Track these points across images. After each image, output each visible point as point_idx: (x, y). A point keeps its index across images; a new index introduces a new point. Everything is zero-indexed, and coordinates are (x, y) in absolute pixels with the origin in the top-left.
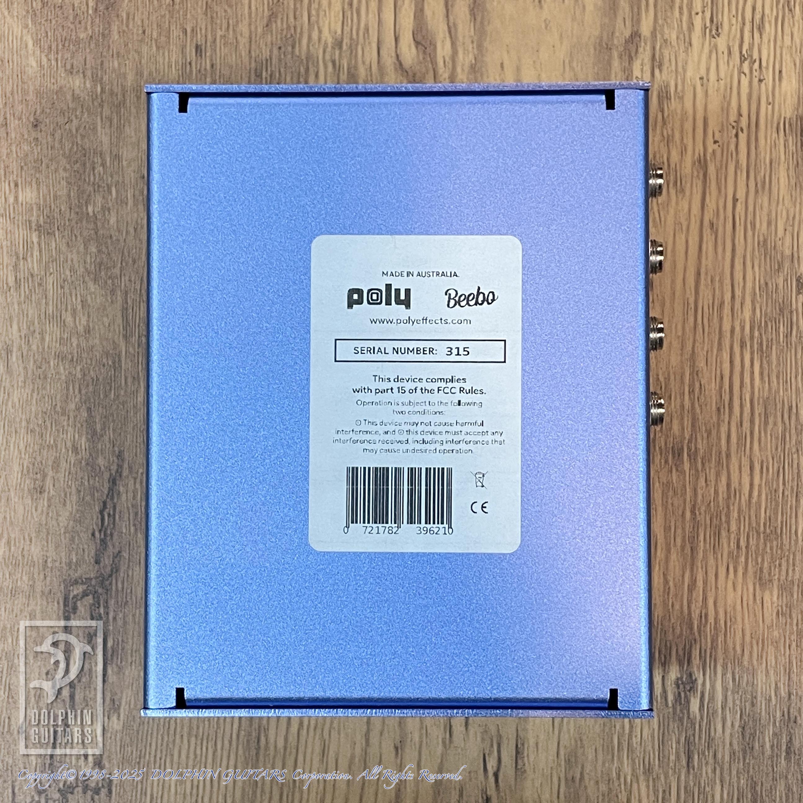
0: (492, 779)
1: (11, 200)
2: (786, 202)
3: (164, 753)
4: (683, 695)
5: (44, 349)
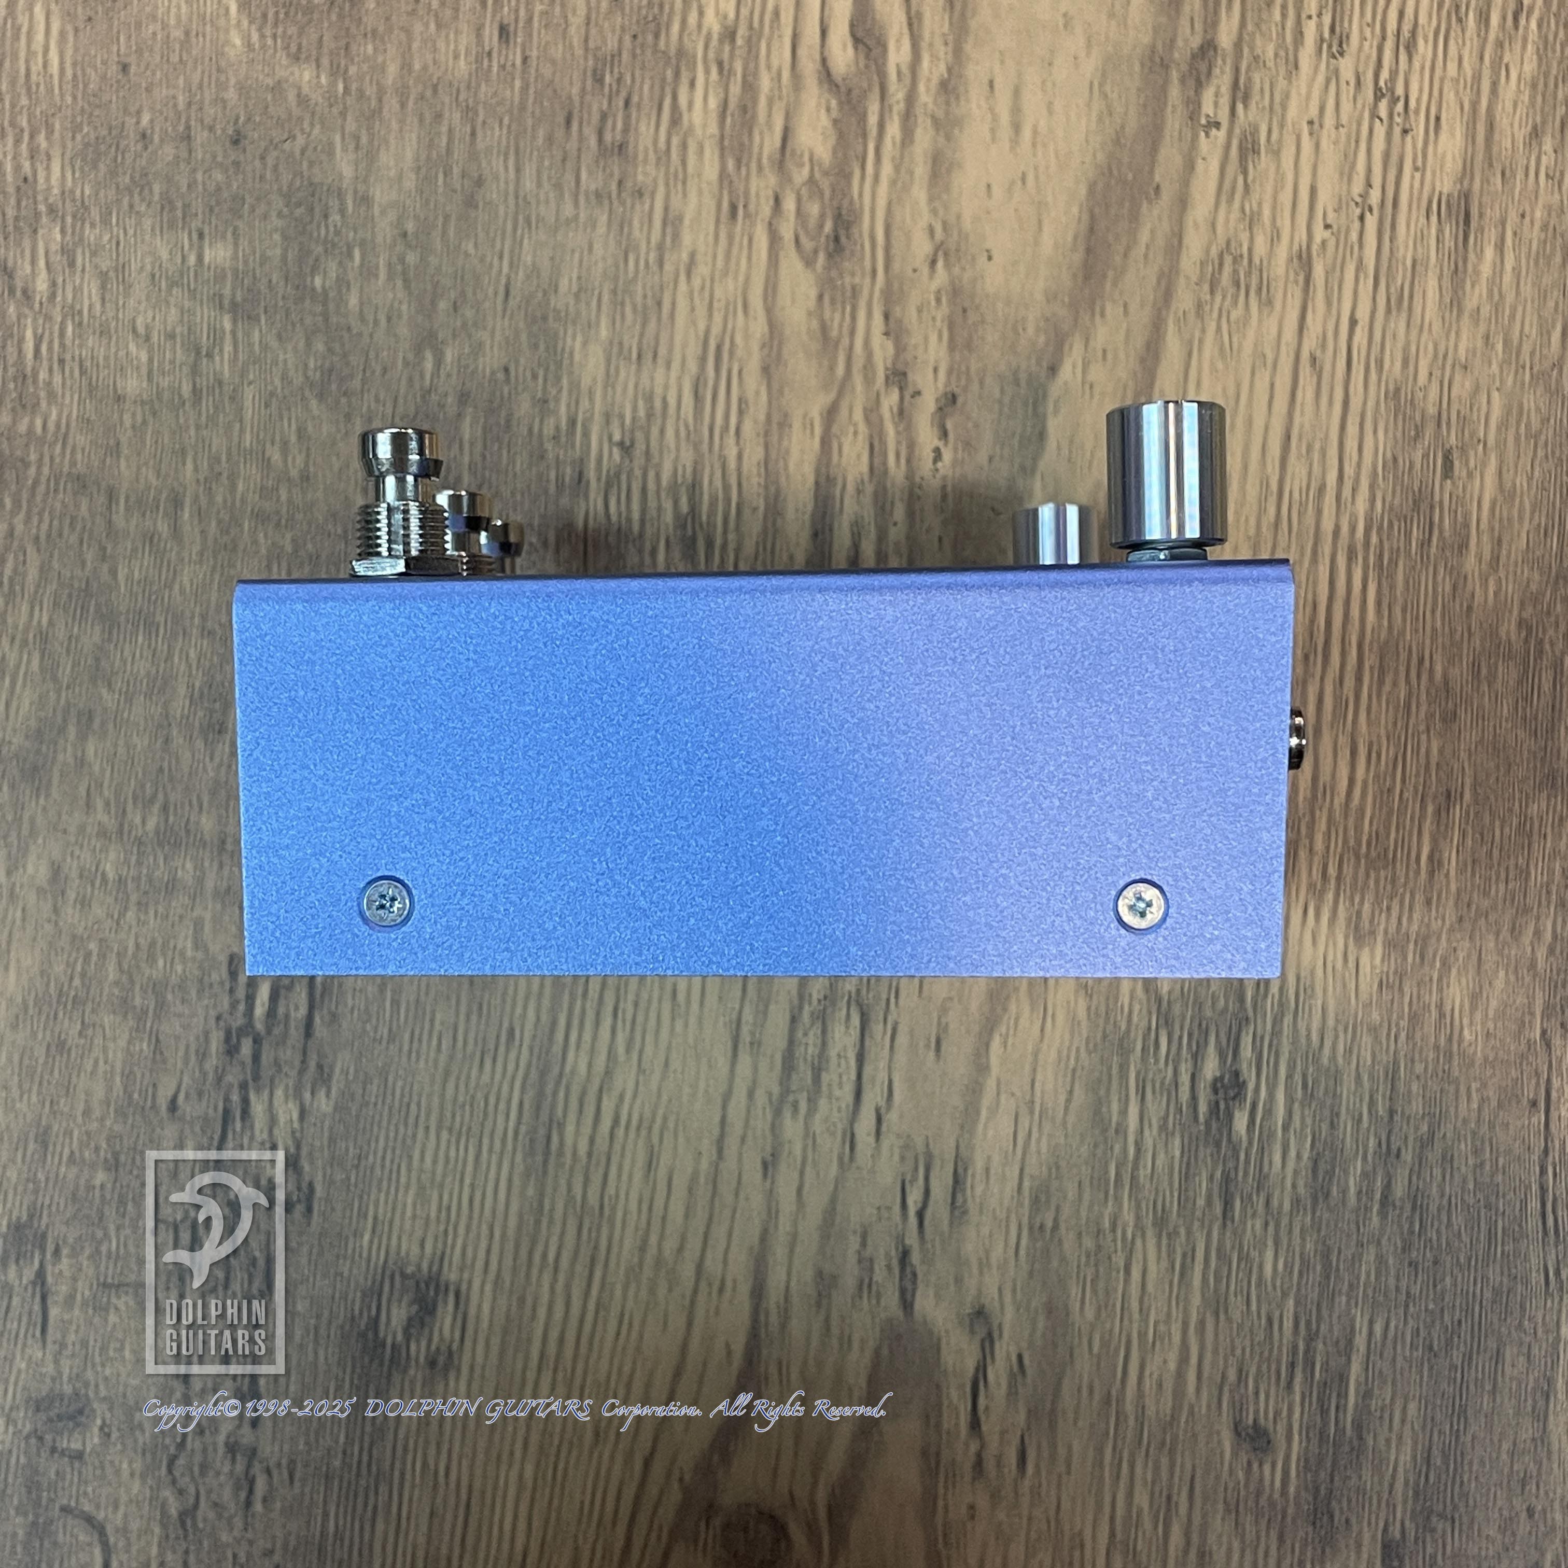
0: (913, 1221)
1: (192, 259)
2: (1434, 330)
3: (398, 1152)
4: (1222, 1106)
5: (233, 503)
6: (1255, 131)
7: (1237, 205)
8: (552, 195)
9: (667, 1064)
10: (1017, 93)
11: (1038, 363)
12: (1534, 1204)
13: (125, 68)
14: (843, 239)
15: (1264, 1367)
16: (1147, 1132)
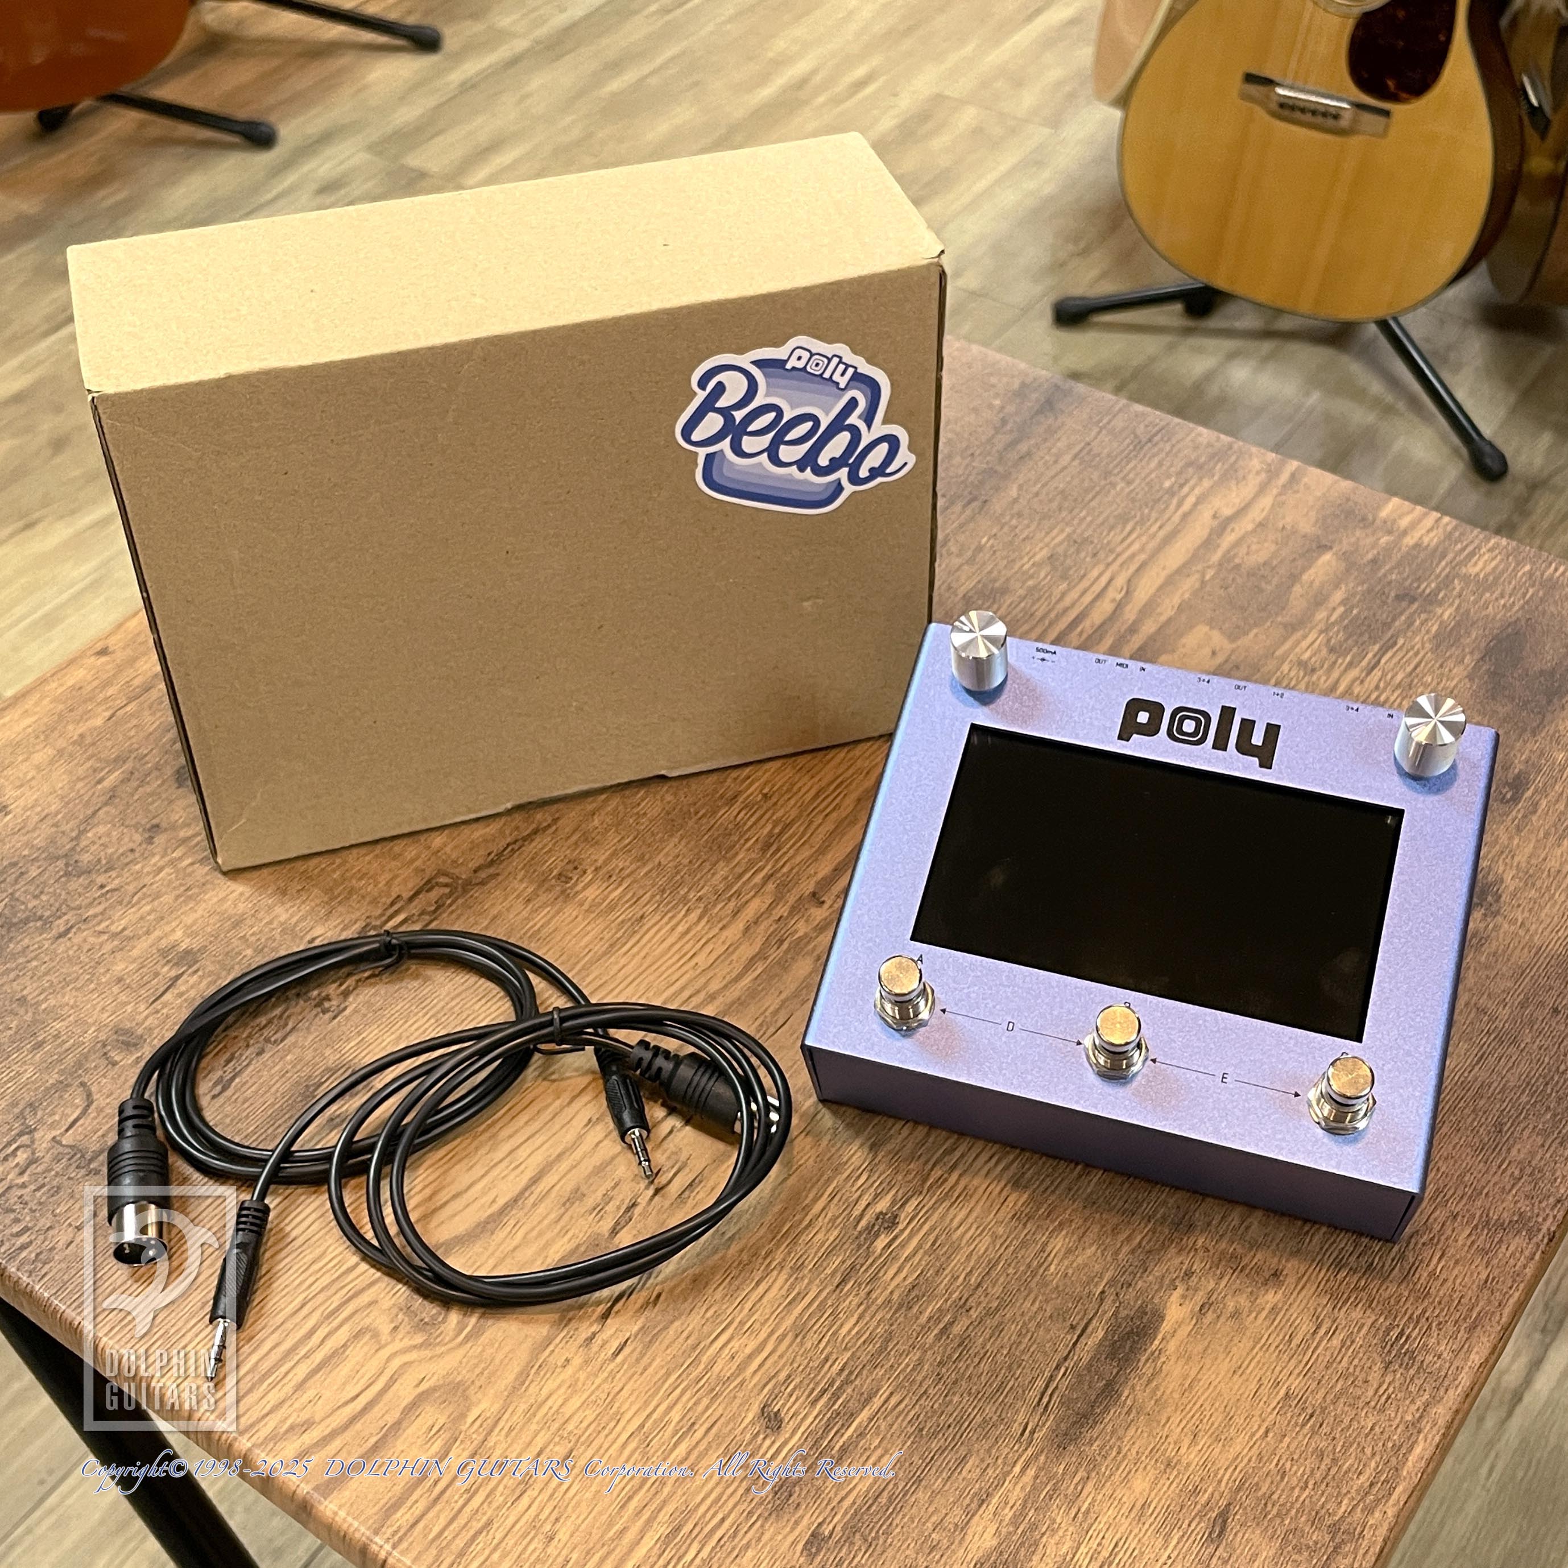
12: (1040, 1383)
15: (806, 1382)
16: (821, 1218)
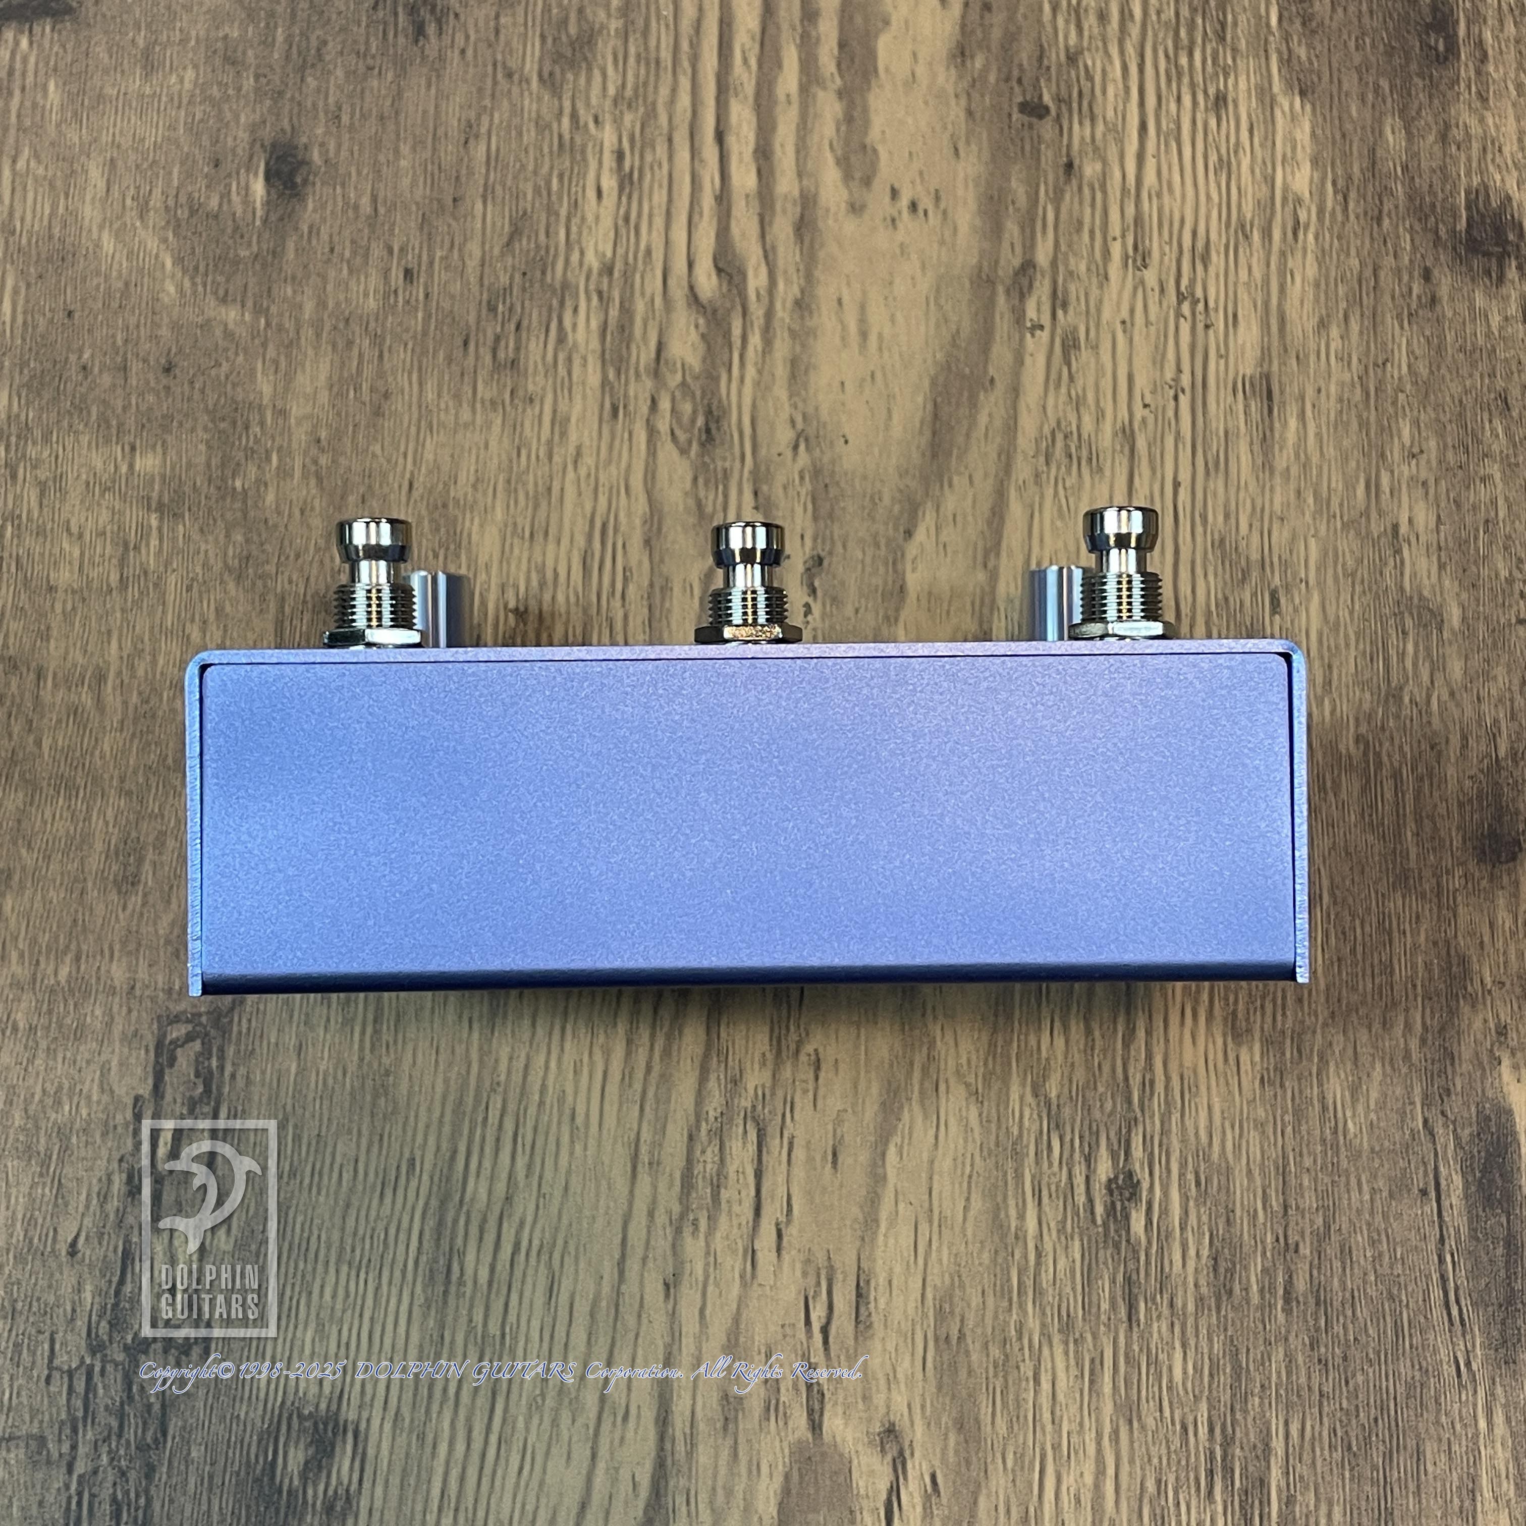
0: (818, 1337)
1: (124, 469)
2: (1250, 489)
6: (1076, 329)
7: (1064, 390)
8: (451, 404)
9: (566, 1189)
10: (863, 308)
11: (896, 529)
13: (70, 314)
14: (714, 431)
16: (1046, 1237)
